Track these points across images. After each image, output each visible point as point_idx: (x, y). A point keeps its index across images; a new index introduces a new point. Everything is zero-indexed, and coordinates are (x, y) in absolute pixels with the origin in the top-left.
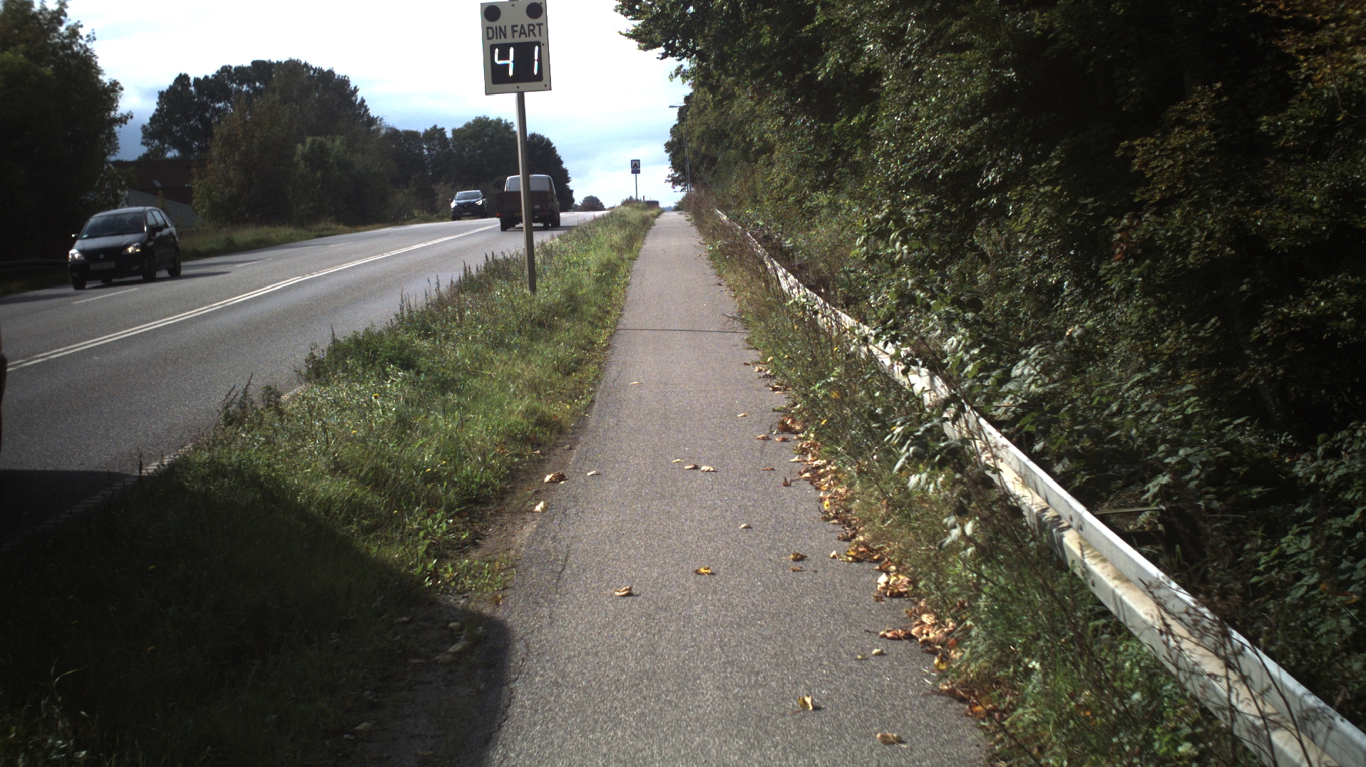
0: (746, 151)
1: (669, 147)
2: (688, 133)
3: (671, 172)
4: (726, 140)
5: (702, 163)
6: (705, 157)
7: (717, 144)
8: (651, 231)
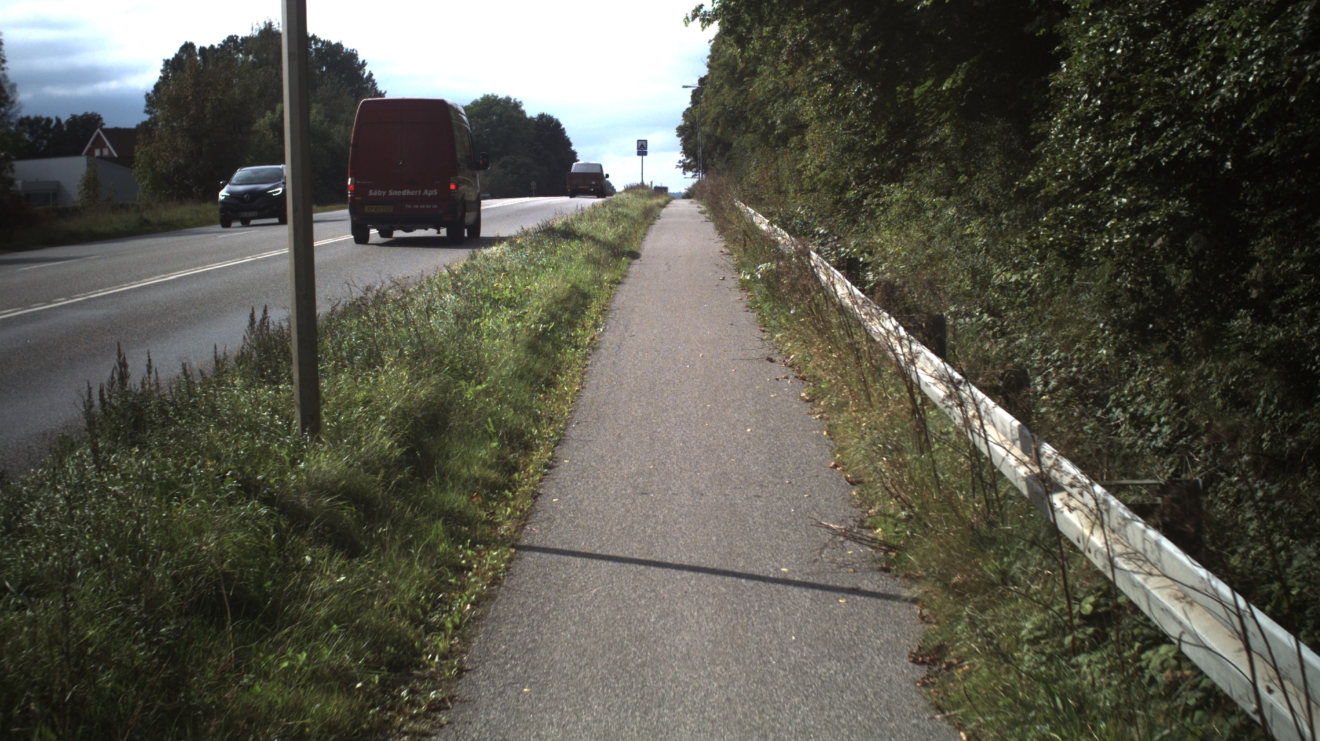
0: (764, 137)
1: (681, 131)
2: (702, 116)
3: (682, 157)
4: (743, 123)
5: (715, 148)
6: (718, 141)
7: (734, 128)
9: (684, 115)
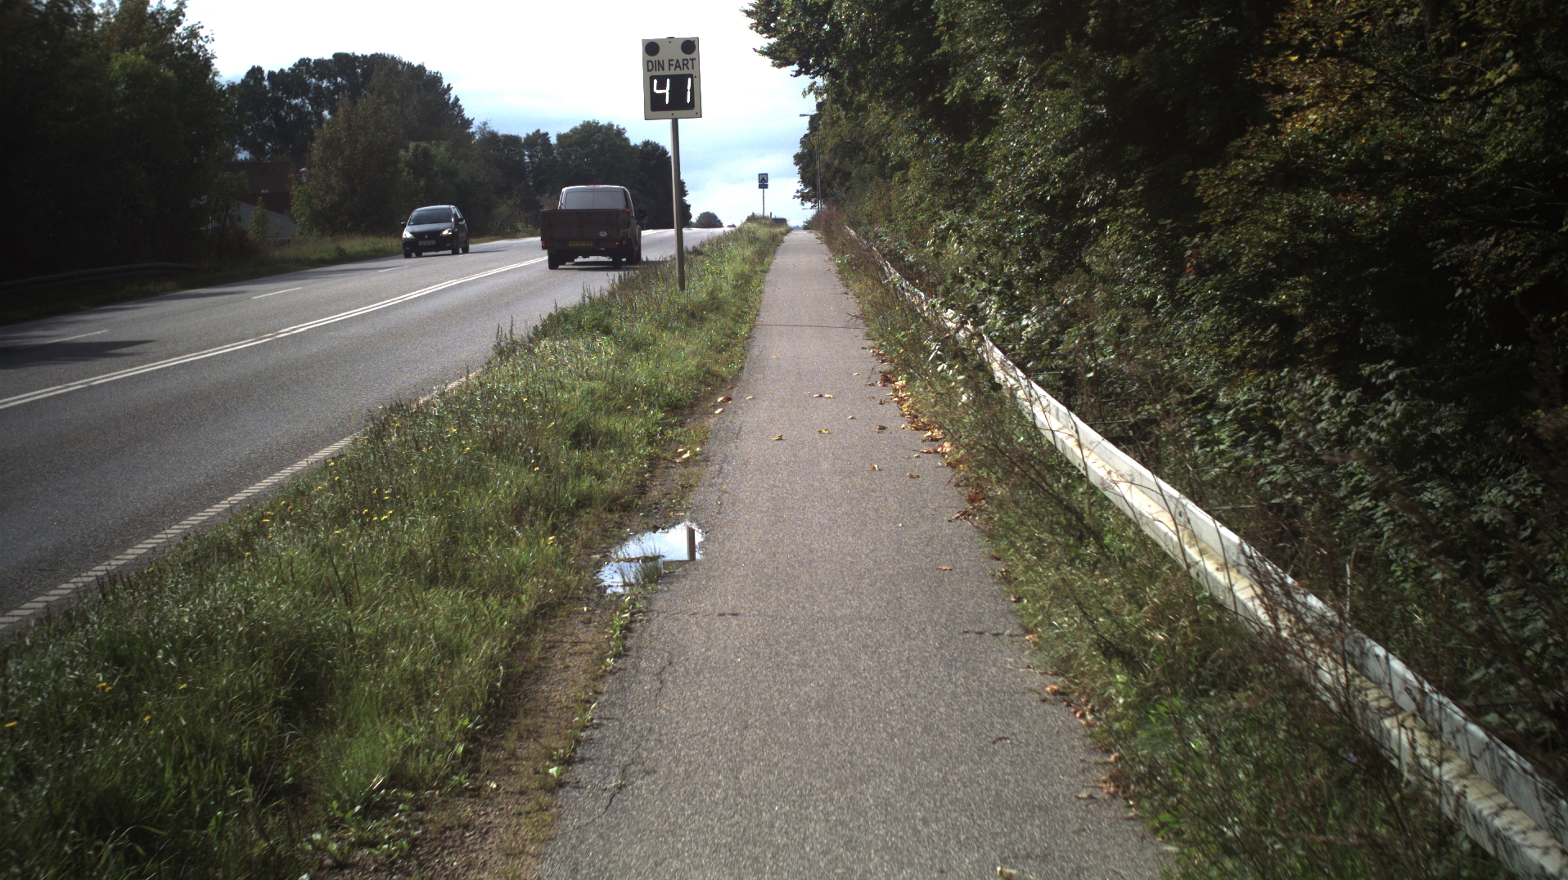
0: (881, 166)
1: (798, 159)
2: (820, 145)
3: (800, 187)
4: (861, 154)
5: (834, 178)
6: (838, 170)
7: (851, 158)
8: (780, 249)
9: (802, 142)
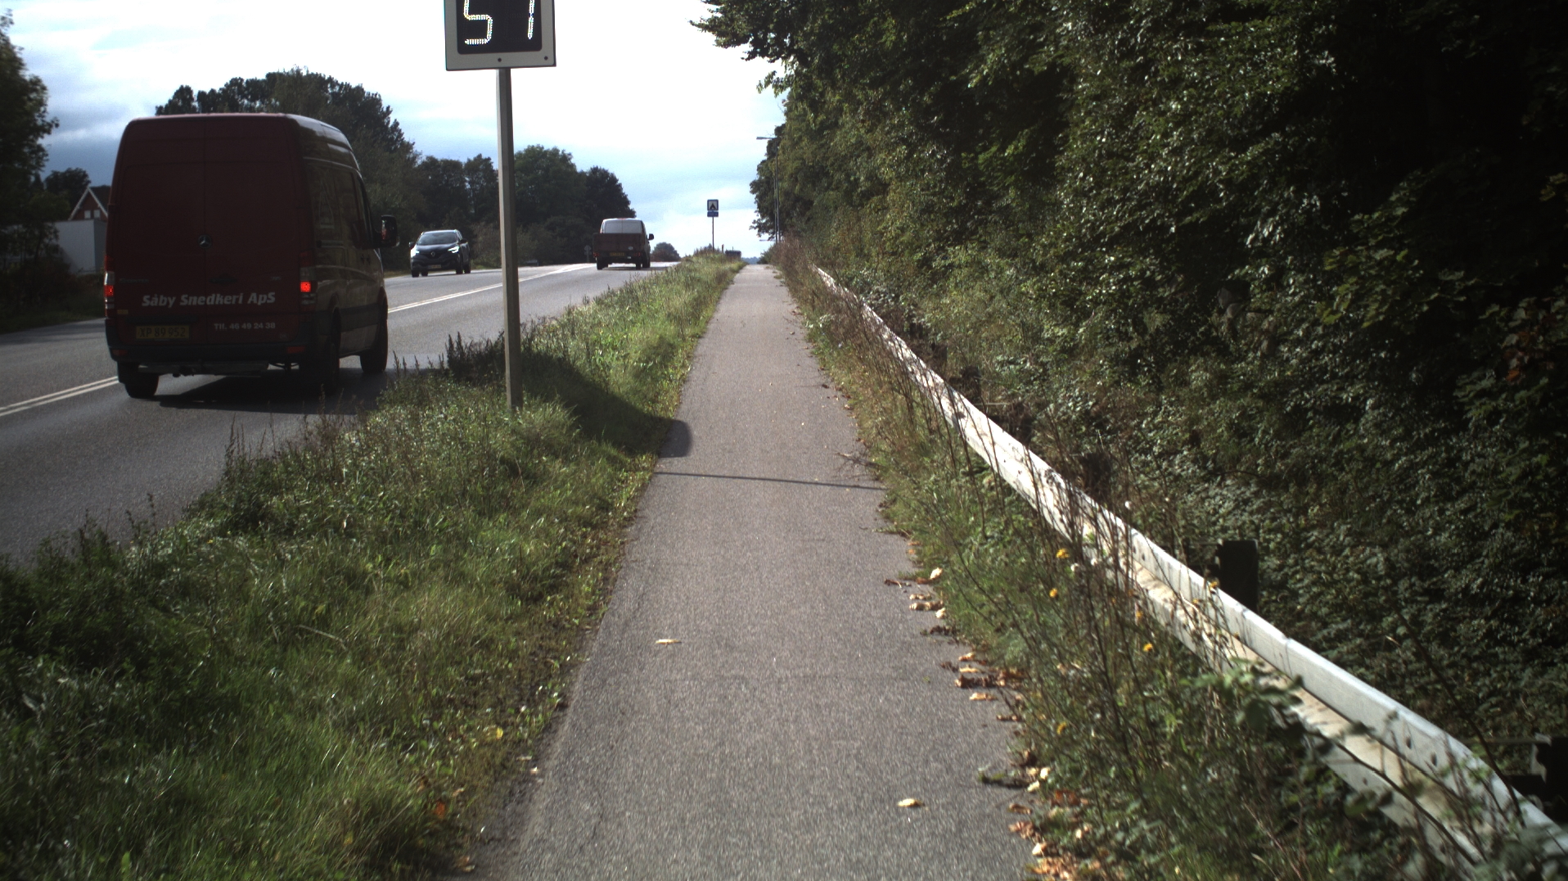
0: (848, 194)
1: (755, 187)
2: (778, 170)
3: (757, 217)
4: (824, 180)
5: (794, 207)
6: (798, 199)
7: (814, 185)
8: (728, 292)
9: (759, 169)
